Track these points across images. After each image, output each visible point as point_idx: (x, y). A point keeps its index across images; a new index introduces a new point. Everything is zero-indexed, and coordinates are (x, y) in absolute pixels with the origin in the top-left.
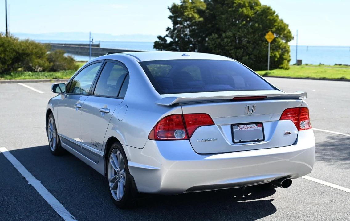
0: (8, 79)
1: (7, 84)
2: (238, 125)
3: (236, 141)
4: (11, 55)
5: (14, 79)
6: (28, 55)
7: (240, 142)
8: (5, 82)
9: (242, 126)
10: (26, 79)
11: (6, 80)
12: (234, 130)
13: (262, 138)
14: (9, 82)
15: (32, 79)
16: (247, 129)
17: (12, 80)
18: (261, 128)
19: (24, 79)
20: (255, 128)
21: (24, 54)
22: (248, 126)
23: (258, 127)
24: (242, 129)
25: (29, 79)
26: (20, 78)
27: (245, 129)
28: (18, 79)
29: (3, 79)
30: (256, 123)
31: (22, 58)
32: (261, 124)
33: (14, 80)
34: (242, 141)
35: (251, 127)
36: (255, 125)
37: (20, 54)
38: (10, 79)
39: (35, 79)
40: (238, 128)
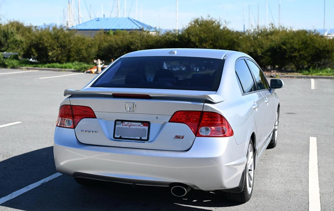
0: (304, 75)
1: (303, 79)
2: (122, 121)
3: (116, 136)
4: (311, 52)
5: (310, 74)
6: (328, 52)
7: (120, 138)
8: (301, 77)
9: (126, 123)
10: (322, 75)
11: (303, 76)
12: (117, 126)
13: (146, 138)
14: (304, 78)
15: (328, 75)
16: (131, 127)
17: (308, 76)
18: (147, 128)
19: (320, 75)
20: (139, 127)
21: (324, 51)
22: (133, 123)
23: (144, 126)
24: (126, 126)
25: (325, 75)
26: (316, 74)
27: (128, 127)
28: (314, 75)
29: (301, 74)
30: (143, 122)
31: (322, 55)
32: (148, 124)
33: (310, 76)
34: (122, 137)
35: (135, 125)
36: (140, 124)
37: (320, 51)
38: (306, 75)
39: (331, 75)
40: (122, 124)
